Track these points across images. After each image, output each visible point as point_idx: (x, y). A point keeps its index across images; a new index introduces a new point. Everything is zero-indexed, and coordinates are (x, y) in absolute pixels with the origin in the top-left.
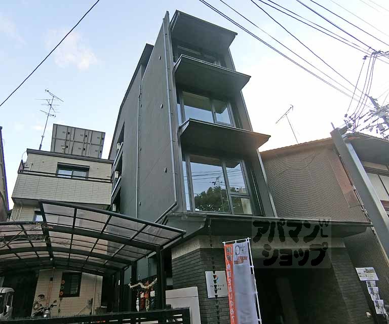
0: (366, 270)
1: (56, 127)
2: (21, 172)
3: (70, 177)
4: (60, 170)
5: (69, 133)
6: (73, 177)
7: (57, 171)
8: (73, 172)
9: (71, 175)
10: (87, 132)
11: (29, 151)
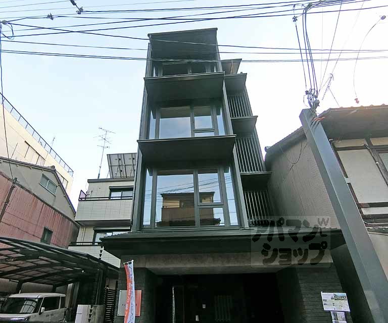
0: (335, 296)
1: (109, 156)
2: (80, 200)
3: (120, 198)
4: (112, 193)
5: (120, 159)
6: (123, 198)
7: (110, 195)
8: (122, 193)
9: (120, 196)
10: (134, 155)
11: (90, 181)
